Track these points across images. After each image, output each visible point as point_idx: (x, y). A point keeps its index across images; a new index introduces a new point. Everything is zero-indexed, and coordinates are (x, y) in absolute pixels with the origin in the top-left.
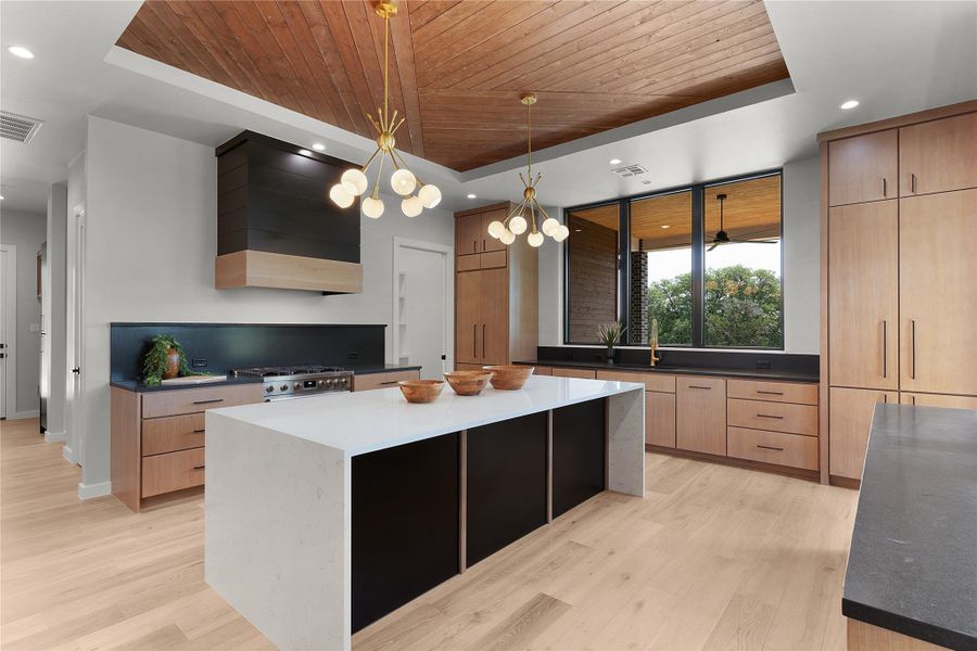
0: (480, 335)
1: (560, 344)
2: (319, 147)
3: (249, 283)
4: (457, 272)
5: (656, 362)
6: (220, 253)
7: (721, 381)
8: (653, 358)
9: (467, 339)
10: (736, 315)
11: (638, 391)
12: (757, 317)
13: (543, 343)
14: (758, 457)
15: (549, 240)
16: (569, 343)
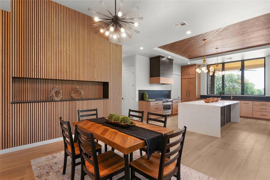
0: (188, 92)
1: (206, 95)
2: (169, 57)
3: (161, 83)
4: (181, 79)
5: (232, 98)
6: (150, 77)
7: (252, 102)
8: (232, 97)
9: (185, 93)
10: (231, 87)
11: (238, 103)
12: (237, 88)
13: (202, 94)
14: (261, 117)
15: (202, 72)
16: (208, 94)
